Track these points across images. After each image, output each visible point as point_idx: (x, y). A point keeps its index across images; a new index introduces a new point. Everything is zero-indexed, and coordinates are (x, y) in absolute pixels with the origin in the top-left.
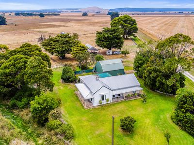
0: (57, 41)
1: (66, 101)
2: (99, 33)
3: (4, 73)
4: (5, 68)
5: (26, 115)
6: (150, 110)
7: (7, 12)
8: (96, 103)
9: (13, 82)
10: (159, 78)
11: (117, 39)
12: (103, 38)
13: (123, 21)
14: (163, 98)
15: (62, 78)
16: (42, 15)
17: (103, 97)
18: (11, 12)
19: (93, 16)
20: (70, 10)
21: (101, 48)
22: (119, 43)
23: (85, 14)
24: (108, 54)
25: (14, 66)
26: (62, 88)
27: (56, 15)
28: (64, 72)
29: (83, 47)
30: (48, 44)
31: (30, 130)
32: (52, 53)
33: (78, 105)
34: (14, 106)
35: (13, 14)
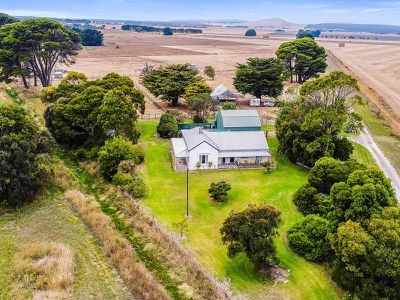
0: (166, 75)
1: (153, 159)
2: (242, 67)
3: (73, 109)
4: (76, 102)
5: (92, 167)
6: (269, 183)
7: (109, 22)
8: (192, 166)
9: (83, 123)
10: (296, 140)
11: (270, 79)
12: (246, 75)
13: (299, 49)
14: (300, 173)
15: (159, 132)
16: (168, 32)
17: (204, 159)
18: (116, 23)
19: (266, 37)
20: (226, 23)
21: (240, 94)
22: (272, 86)
23: (251, 33)
24: (252, 104)
25: (87, 101)
26: (154, 144)
27: (195, 31)
28: (163, 120)
29: (202, 87)
30: (152, 79)
31: (94, 186)
32: (157, 94)
33: (167, 165)
34: (82, 157)
35: (119, 27)
